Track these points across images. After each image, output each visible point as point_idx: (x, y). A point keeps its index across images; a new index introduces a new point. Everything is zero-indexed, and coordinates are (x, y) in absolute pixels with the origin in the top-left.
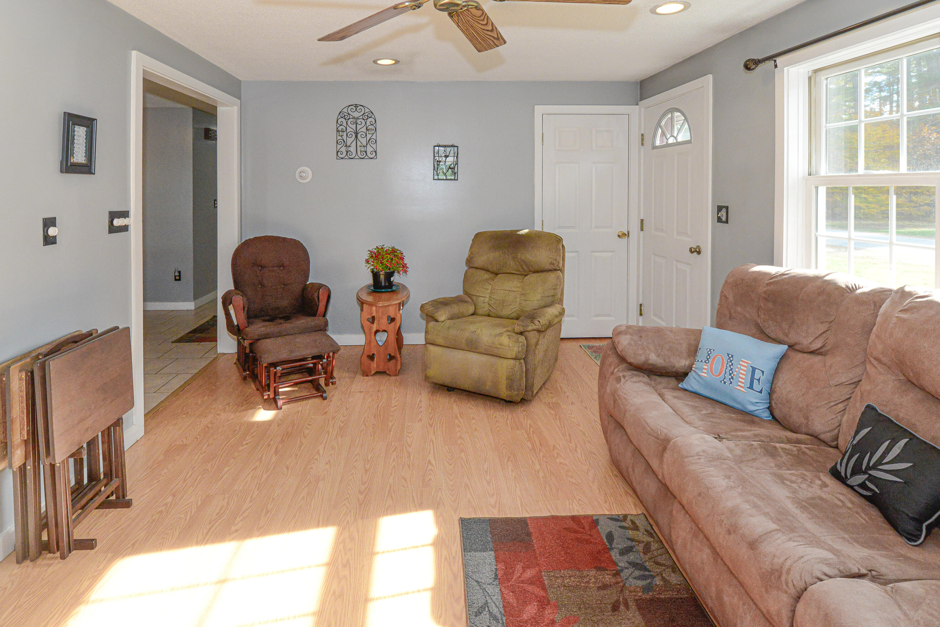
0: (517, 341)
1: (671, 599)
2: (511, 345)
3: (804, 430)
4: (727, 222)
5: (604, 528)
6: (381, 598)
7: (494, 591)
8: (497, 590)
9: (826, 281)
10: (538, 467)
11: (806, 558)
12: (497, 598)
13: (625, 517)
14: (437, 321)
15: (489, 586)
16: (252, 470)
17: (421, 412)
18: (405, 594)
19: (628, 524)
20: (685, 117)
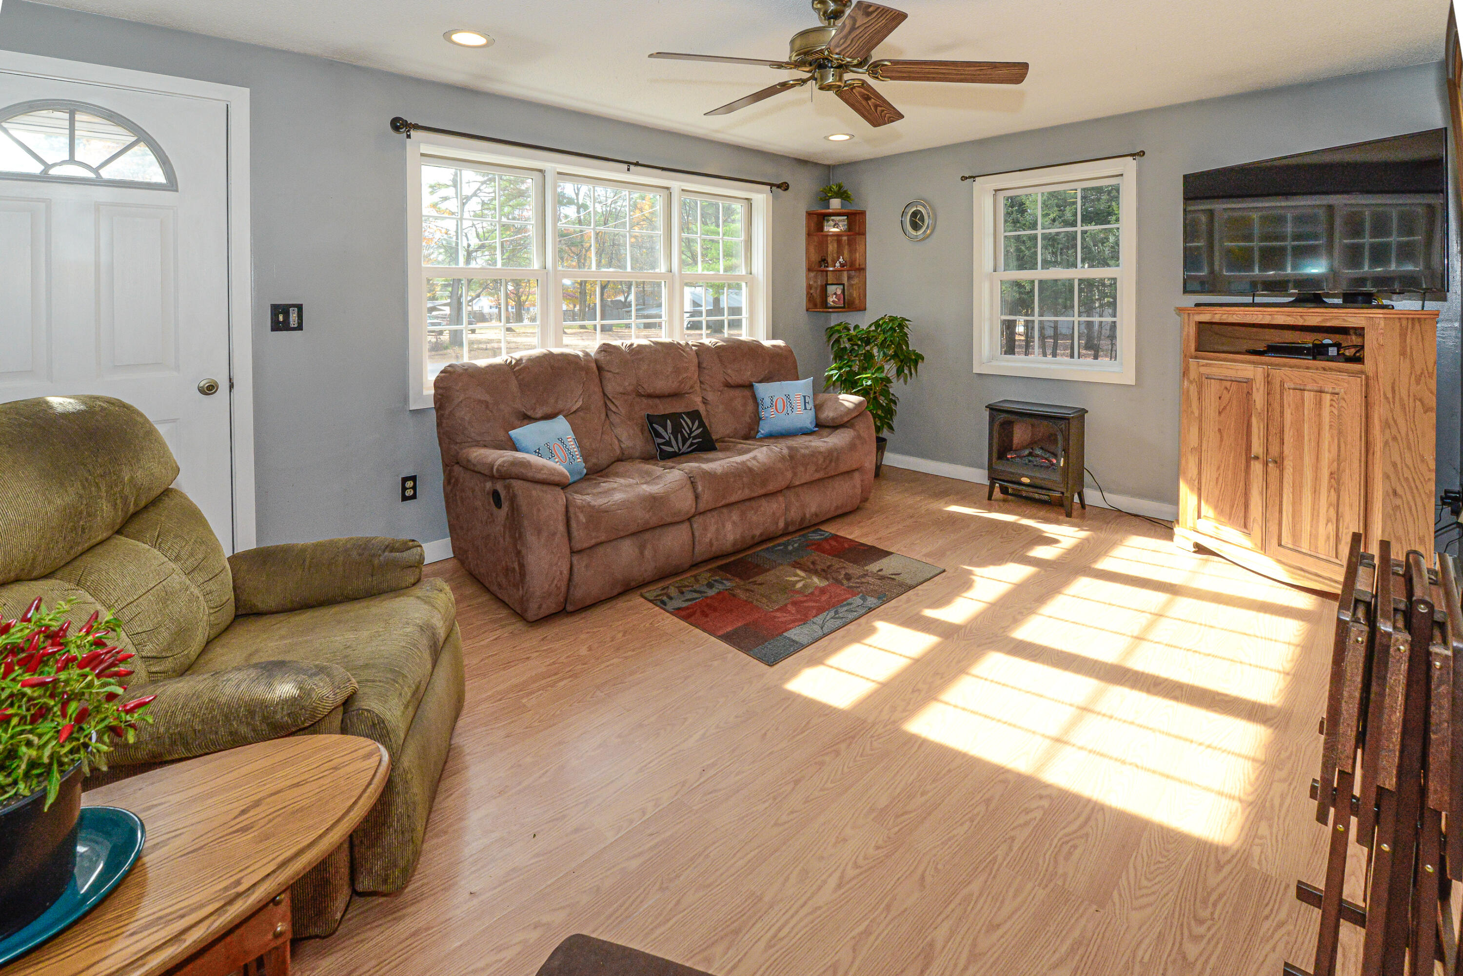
4: (299, 328)
20: (142, 137)
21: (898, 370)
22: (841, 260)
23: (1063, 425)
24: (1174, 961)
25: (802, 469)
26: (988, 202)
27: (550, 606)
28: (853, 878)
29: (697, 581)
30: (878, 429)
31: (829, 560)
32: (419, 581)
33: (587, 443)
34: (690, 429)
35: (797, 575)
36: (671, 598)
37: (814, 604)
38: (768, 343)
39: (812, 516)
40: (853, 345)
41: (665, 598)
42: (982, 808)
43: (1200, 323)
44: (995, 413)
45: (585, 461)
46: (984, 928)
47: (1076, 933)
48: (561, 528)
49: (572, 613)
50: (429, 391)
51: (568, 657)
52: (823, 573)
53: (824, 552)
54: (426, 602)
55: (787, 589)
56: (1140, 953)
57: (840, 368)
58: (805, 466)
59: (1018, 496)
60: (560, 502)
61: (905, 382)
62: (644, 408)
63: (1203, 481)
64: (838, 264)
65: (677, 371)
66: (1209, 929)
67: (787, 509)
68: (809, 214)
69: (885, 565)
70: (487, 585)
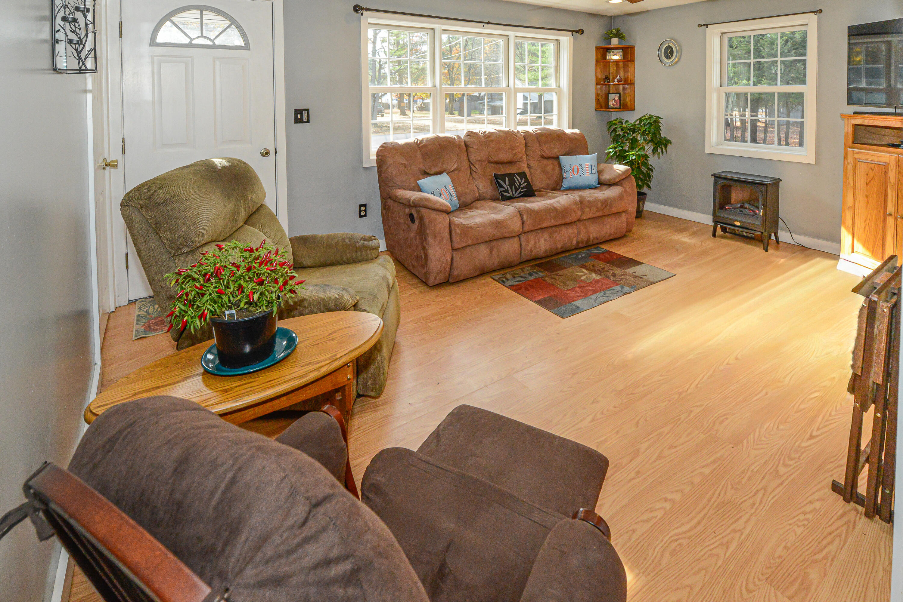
4: (308, 121)
20: (233, 22)
21: (653, 150)
22: (618, 77)
23: (762, 188)
24: (772, 473)
25: (587, 210)
26: (716, 41)
27: (441, 278)
28: (600, 419)
29: (523, 271)
30: (639, 187)
31: (602, 264)
32: (378, 256)
33: (460, 189)
34: (520, 183)
35: (583, 272)
36: (508, 280)
37: (592, 288)
38: (568, 131)
39: (594, 238)
40: (624, 133)
41: (504, 279)
42: (676, 396)
43: (856, 125)
44: (718, 179)
45: (459, 199)
46: (668, 447)
47: (718, 455)
48: (447, 235)
49: (452, 284)
50: (373, 157)
51: (451, 305)
52: (599, 272)
53: (600, 260)
54: (383, 267)
55: (575, 279)
56: (752, 468)
57: (615, 148)
58: (590, 207)
59: (733, 233)
60: (446, 222)
61: (659, 158)
62: (492, 170)
63: (856, 228)
64: (616, 80)
65: (512, 148)
66: (796, 463)
67: (579, 233)
68: (597, 48)
69: (638, 270)
70: (406, 266)
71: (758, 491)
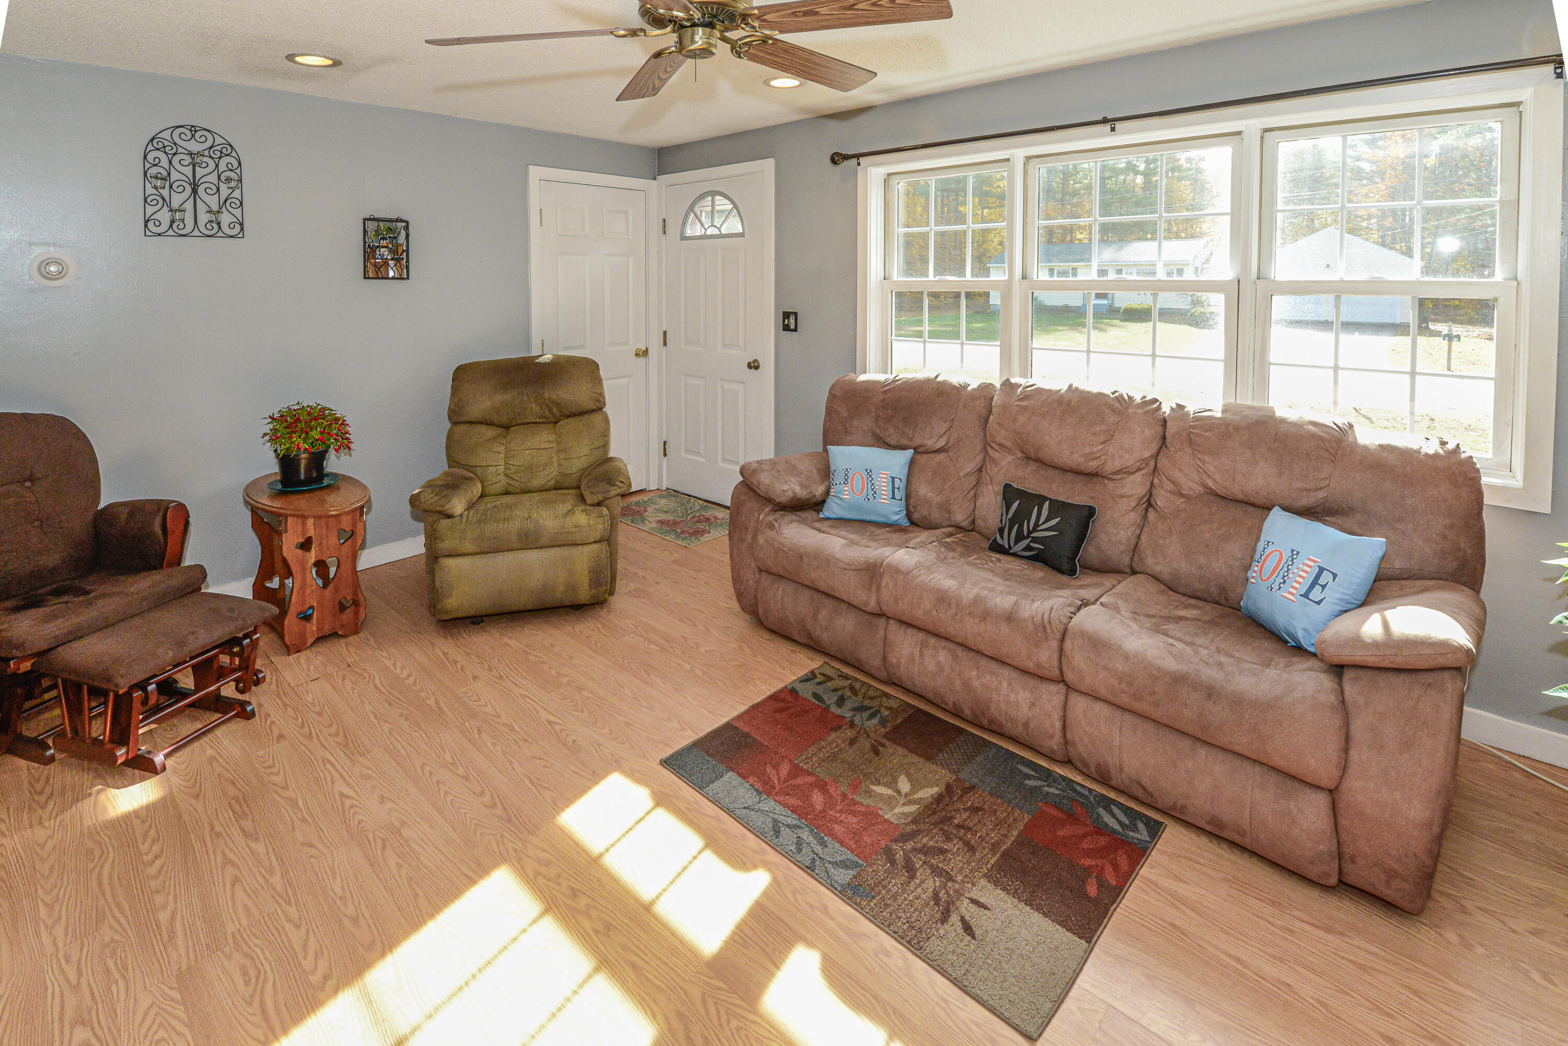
0: (601, 515)
1: (905, 719)
2: (591, 522)
3: (945, 523)
4: (795, 330)
5: (806, 691)
6: (661, 894)
7: (768, 804)
8: (772, 803)
9: (939, 382)
10: (688, 667)
11: (1055, 607)
12: (778, 808)
13: (813, 672)
14: (449, 516)
15: (761, 804)
16: (233, 885)
17: (462, 667)
18: (683, 870)
19: (820, 678)
28: (342, 803)
29: (874, 698)
34: (1036, 526)
36: (820, 684)
41: (820, 680)
46: (240, 876)
71: (80, 974)
